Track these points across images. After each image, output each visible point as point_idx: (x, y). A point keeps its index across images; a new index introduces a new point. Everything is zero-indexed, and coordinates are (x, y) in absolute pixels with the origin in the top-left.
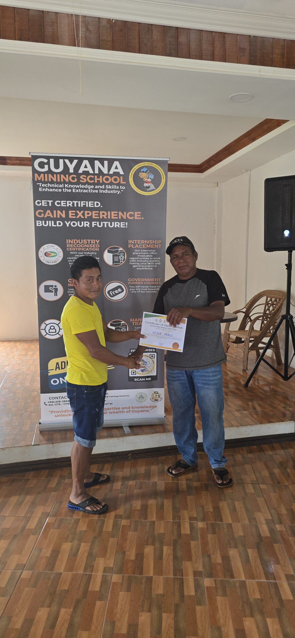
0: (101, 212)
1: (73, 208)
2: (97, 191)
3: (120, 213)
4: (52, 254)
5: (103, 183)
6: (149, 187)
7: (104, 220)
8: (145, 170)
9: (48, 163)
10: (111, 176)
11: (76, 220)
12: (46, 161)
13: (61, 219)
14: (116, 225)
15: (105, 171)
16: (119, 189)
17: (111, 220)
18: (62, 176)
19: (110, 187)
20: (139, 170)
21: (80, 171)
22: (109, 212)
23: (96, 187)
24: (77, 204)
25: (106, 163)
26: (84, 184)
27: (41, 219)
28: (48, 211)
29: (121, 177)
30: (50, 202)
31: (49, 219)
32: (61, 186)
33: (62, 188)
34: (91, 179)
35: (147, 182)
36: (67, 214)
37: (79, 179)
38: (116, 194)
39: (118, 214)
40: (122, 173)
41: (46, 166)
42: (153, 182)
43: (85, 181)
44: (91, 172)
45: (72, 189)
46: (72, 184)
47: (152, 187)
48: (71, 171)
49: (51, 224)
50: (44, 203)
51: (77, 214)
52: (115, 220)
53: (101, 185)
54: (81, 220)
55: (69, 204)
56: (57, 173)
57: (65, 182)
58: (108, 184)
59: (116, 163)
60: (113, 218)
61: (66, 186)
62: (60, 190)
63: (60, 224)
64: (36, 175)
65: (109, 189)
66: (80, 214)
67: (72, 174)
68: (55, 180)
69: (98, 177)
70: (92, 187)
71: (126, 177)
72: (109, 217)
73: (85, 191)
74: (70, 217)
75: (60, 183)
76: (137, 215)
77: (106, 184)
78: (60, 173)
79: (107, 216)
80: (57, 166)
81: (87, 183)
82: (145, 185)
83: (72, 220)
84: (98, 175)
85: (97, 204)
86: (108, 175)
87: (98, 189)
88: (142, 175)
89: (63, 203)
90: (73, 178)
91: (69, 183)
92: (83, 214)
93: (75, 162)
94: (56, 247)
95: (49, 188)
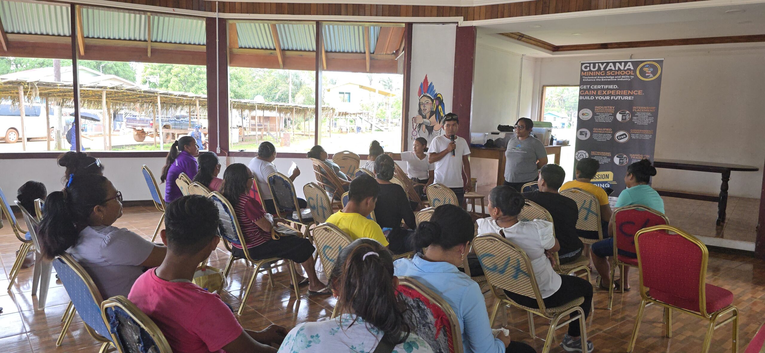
0: (617, 91)
1: (601, 89)
2: (616, 80)
3: (629, 91)
4: (586, 114)
5: (620, 75)
6: (649, 76)
7: (618, 95)
8: (647, 66)
9: (590, 66)
10: (625, 71)
11: (602, 96)
12: (588, 65)
13: (594, 95)
14: (626, 98)
15: (622, 68)
16: (630, 78)
17: (623, 96)
18: (597, 72)
19: (624, 77)
20: (644, 66)
21: (607, 69)
22: (622, 91)
23: (616, 77)
24: (604, 87)
25: (623, 64)
26: (609, 76)
27: (582, 96)
28: (587, 91)
29: (632, 71)
30: (588, 86)
31: (587, 95)
32: (595, 78)
33: (596, 79)
34: (613, 73)
35: (648, 73)
36: (597, 92)
37: (606, 73)
38: (627, 81)
39: (628, 92)
40: (632, 68)
41: (588, 68)
42: (652, 73)
43: (610, 74)
44: (614, 69)
45: (601, 79)
46: (602, 76)
47: (651, 75)
48: (602, 69)
49: (587, 98)
50: (585, 87)
51: (602, 92)
52: (625, 95)
53: (619, 76)
54: (604, 96)
55: (599, 87)
56: (594, 71)
57: (598, 76)
58: (623, 75)
59: (630, 64)
60: (624, 94)
61: (598, 77)
62: (595, 80)
63: (592, 98)
64: (582, 73)
65: (623, 78)
66: (605, 92)
67: (602, 71)
68: (592, 75)
69: (618, 72)
70: (613, 77)
71: (635, 71)
72: (622, 94)
73: (609, 80)
74: (599, 94)
75: (595, 76)
76: (640, 92)
77: (621, 75)
78: (595, 71)
79: (621, 93)
80: (594, 67)
81: (611, 75)
82: (647, 75)
83: (599, 96)
84: (618, 71)
85: (615, 87)
86: (624, 70)
87: (617, 78)
88: (645, 69)
89: (595, 87)
90: (603, 73)
91: (601, 76)
92: (607, 92)
93: (605, 64)
94: (589, 110)
95: (589, 79)
